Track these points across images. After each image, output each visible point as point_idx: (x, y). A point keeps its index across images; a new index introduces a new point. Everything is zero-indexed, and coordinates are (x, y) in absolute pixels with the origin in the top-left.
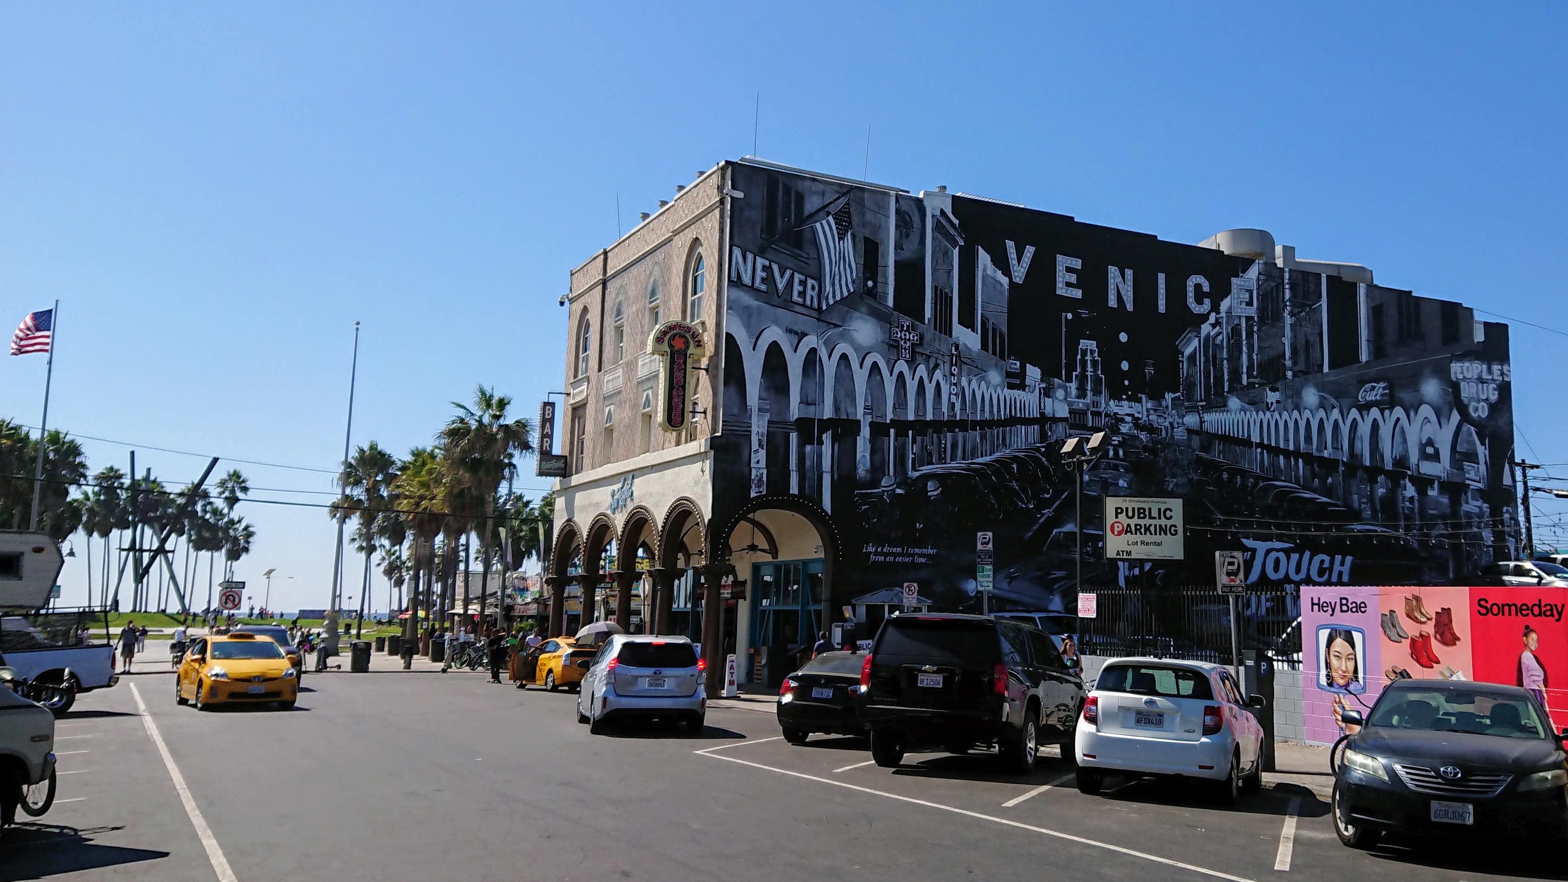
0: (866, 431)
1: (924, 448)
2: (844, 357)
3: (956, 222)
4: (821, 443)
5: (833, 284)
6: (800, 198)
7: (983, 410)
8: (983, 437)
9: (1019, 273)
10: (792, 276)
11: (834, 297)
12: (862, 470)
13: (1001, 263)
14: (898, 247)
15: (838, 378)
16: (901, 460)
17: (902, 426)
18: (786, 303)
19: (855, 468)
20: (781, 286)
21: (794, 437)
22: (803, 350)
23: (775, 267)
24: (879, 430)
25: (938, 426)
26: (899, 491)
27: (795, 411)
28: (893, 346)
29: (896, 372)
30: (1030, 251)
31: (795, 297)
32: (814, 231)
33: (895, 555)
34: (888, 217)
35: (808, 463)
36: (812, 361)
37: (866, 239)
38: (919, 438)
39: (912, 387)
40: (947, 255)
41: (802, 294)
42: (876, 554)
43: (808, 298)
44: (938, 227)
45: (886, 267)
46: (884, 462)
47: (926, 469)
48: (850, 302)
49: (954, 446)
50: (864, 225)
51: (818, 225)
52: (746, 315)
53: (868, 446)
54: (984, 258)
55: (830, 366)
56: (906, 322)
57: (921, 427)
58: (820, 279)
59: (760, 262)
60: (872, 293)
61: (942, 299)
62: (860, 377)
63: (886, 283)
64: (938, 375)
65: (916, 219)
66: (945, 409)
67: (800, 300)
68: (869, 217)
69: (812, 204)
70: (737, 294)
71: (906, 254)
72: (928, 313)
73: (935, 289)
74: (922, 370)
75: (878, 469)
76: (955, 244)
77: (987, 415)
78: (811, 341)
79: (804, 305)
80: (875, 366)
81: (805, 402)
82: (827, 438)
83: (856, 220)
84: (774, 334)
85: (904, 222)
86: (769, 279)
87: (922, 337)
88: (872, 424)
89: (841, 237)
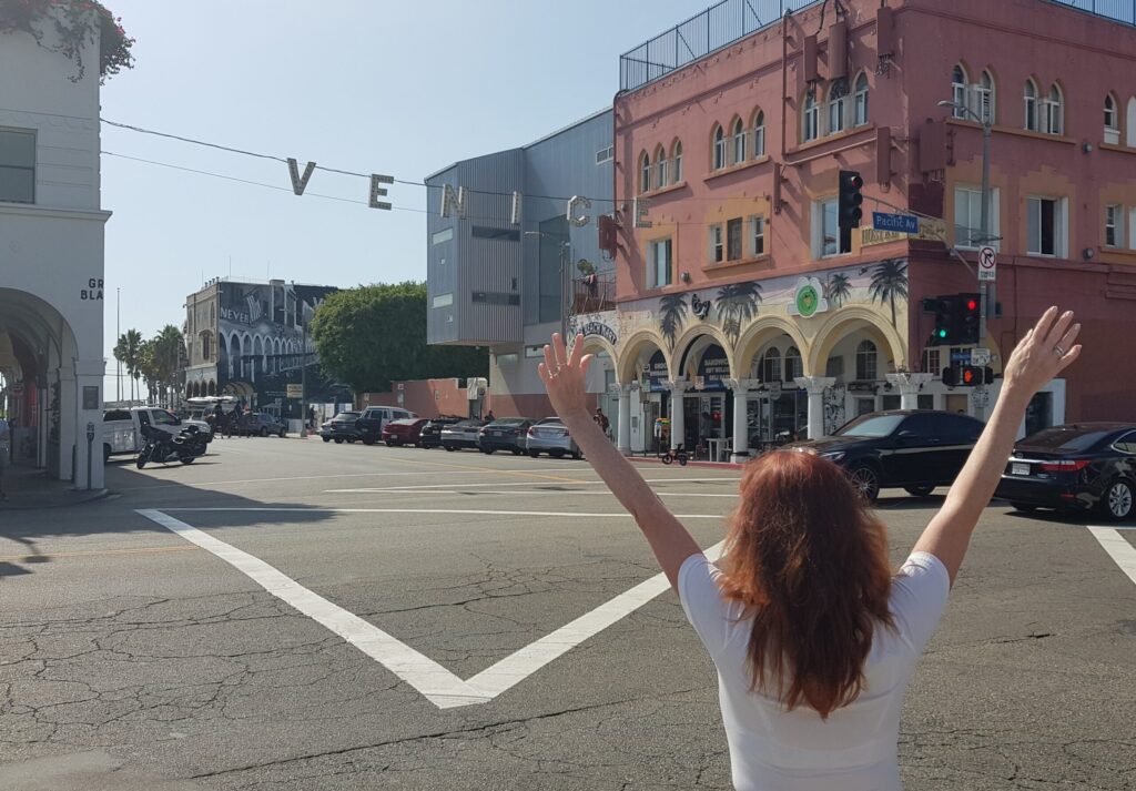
0: (265, 358)
1: (285, 362)
2: (257, 337)
3: (295, 293)
5: (253, 316)
6: (242, 291)
7: (305, 350)
8: (306, 358)
10: (240, 314)
11: (254, 319)
12: (264, 370)
13: (311, 304)
14: (275, 302)
15: (256, 343)
16: (277, 365)
17: (277, 357)
18: (238, 322)
19: (262, 369)
20: (236, 318)
21: (242, 361)
22: (244, 336)
23: (234, 312)
24: (269, 358)
25: (289, 356)
26: (276, 375)
27: (242, 353)
28: (274, 333)
29: (275, 340)
30: (321, 300)
31: (241, 321)
32: (247, 301)
34: (271, 294)
35: (247, 369)
36: (247, 339)
37: (264, 301)
38: (283, 360)
39: (280, 344)
40: (292, 304)
41: (243, 319)
43: (245, 320)
44: (288, 295)
45: (271, 309)
46: (272, 367)
47: (285, 369)
48: (259, 321)
49: (295, 361)
51: (248, 299)
52: (225, 327)
53: (266, 363)
54: (305, 303)
55: (253, 340)
57: (284, 356)
58: (248, 314)
59: (229, 311)
60: (266, 317)
61: (290, 317)
63: (271, 314)
64: (289, 340)
65: (281, 293)
66: (292, 350)
67: (243, 321)
68: (265, 294)
69: (245, 293)
70: (222, 321)
71: (278, 304)
72: (286, 322)
73: (288, 314)
74: (284, 339)
76: (294, 299)
77: (307, 351)
78: (247, 333)
79: (244, 323)
81: (245, 351)
82: (252, 361)
83: (261, 296)
84: (235, 332)
85: (276, 294)
86: (232, 316)
87: (284, 329)
88: (267, 356)
89: (256, 301)
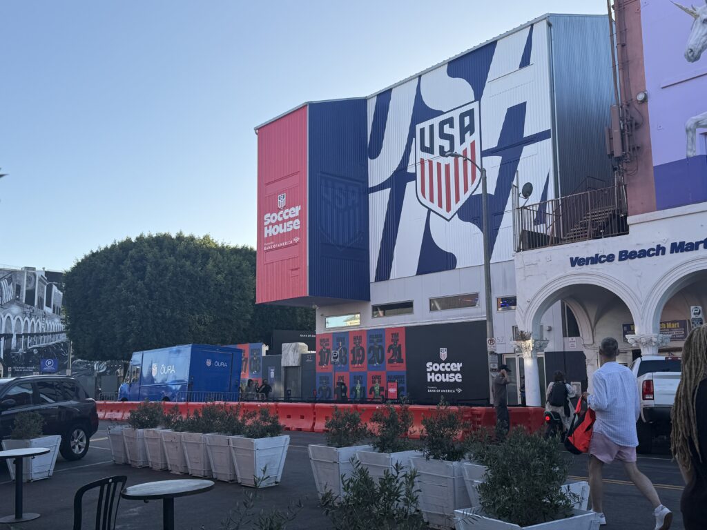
0: (15, 337)
1: (33, 340)
2: (9, 317)
5: (6, 298)
7: (52, 329)
8: (52, 337)
11: (6, 301)
13: (60, 288)
14: (27, 286)
15: (7, 322)
16: (25, 343)
17: (26, 335)
19: (11, 346)
24: (19, 336)
25: (38, 334)
26: (24, 352)
28: (24, 313)
29: (25, 320)
34: (24, 278)
37: (17, 285)
38: (31, 338)
39: (30, 324)
40: (43, 288)
44: (40, 280)
45: (23, 292)
46: (20, 345)
47: (34, 346)
48: (11, 302)
49: (43, 339)
50: (16, 281)
51: (2, 282)
53: (15, 341)
54: (55, 288)
55: (4, 320)
56: (29, 306)
57: (32, 335)
58: (2, 296)
60: (18, 299)
61: (41, 300)
62: (14, 322)
63: (22, 296)
64: (38, 320)
65: (33, 279)
66: (40, 329)
68: (18, 278)
71: (29, 288)
72: (36, 304)
73: (38, 298)
74: (33, 320)
75: (18, 347)
76: (45, 284)
77: (54, 331)
80: (18, 319)
83: (14, 280)
85: (29, 279)
87: (33, 310)
88: (17, 335)
89: (9, 284)
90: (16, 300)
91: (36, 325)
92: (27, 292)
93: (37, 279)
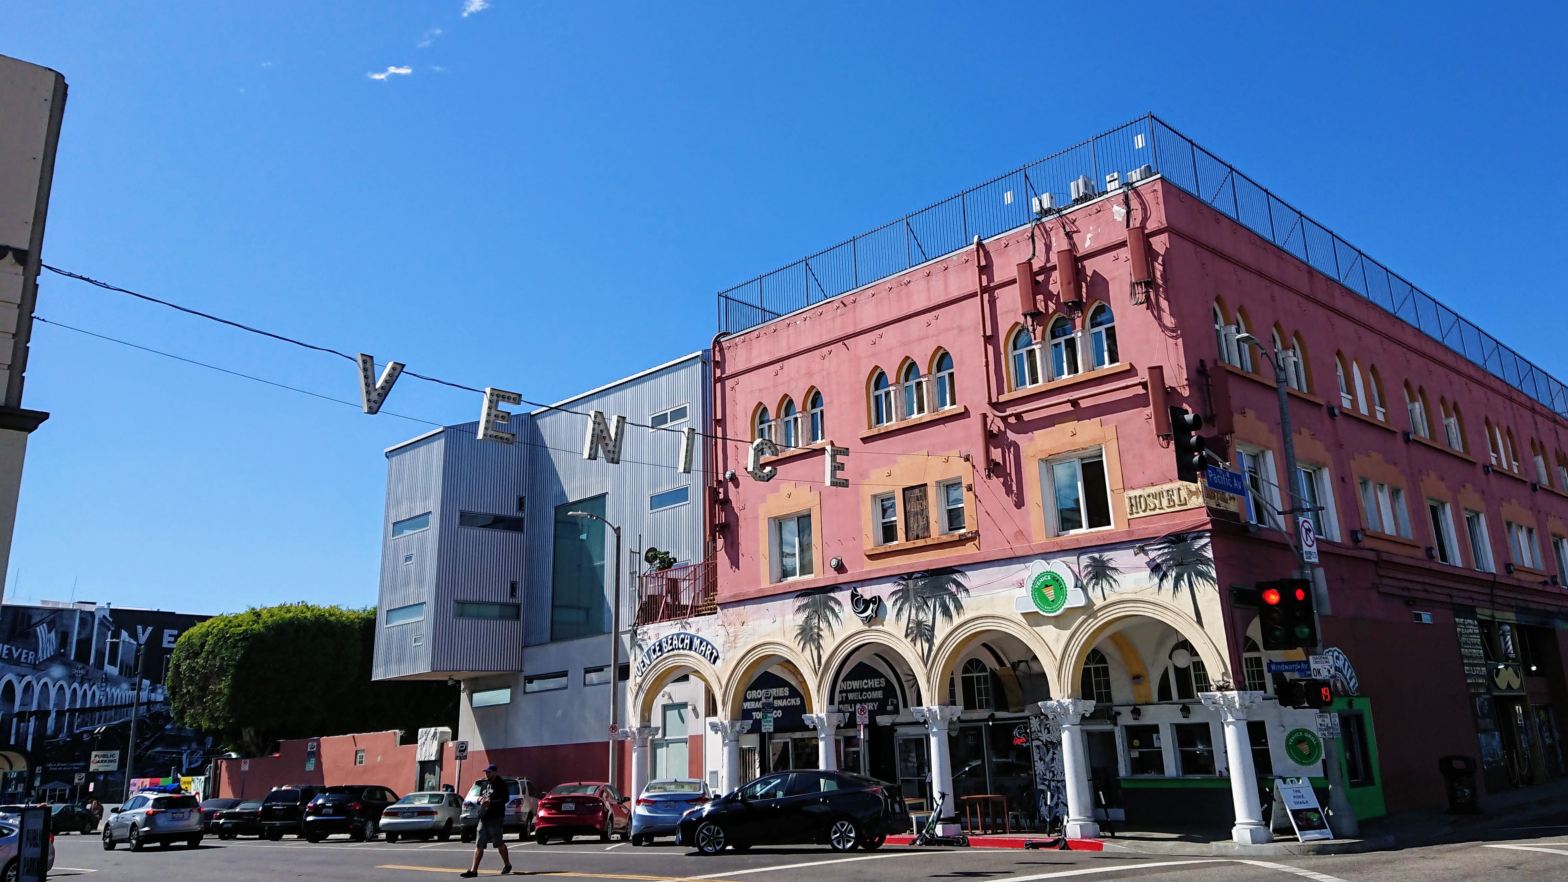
0: (53, 715)
1: (83, 719)
2: (45, 684)
3: (111, 620)
4: (29, 721)
5: (43, 653)
6: (30, 618)
7: (117, 701)
8: (116, 713)
9: (143, 639)
10: (22, 651)
11: (43, 657)
12: (49, 732)
13: (134, 635)
14: (79, 633)
15: (41, 693)
16: (71, 726)
17: (73, 711)
18: (17, 662)
19: (46, 730)
20: (15, 656)
21: (15, 720)
22: (24, 682)
23: (14, 648)
24: (60, 714)
25: (92, 710)
26: (68, 739)
27: (17, 708)
28: (71, 678)
29: (72, 687)
30: (150, 629)
31: (23, 660)
32: (36, 631)
33: (63, 767)
34: (75, 621)
35: (21, 730)
36: (28, 687)
37: (63, 632)
38: (81, 716)
39: (80, 693)
40: (105, 635)
41: (26, 658)
42: (53, 767)
43: (29, 660)
44: (101, 623)
45: (72, 643)
46: (62, 727)
47: (84, 729)
48: (51, 660)
49: (100, 717)
50: (62, 626)
51: (38, 628)
53: (54, 721)
54: (124, 633)
55: (37, 689)
56: (81, 665)
57: (83, 710)
58: (36, 651)
59: (6, 647)
60: (63, 655)
61: (100, 654)
62: (53, 692)
63: (71, 650)
64: (94, 687)
65: (90, 621)
66: (96, 702)
67: (25, 661)
68: (65, 621)
69: (35, 620)
71: (83, 636)
72: (92, 661)
73: (97, 651)
74: (86, 686)
75: (58, 729)
76: (109, 628)
77: (119, 703)
78: (28, 678)
79: (26, 663)
80: (61, 687)
81: (22, 704)
82: (32, 719)
83: (58, 625)
84: (11, 677)
85: (83, 622)
86: (11, 652)
87: (87, 672)
88: (57, 712)
89: (49, 632)
90: (59, 657)
91: (89, 694)
92: (79, 642)
93: (97, 621)
